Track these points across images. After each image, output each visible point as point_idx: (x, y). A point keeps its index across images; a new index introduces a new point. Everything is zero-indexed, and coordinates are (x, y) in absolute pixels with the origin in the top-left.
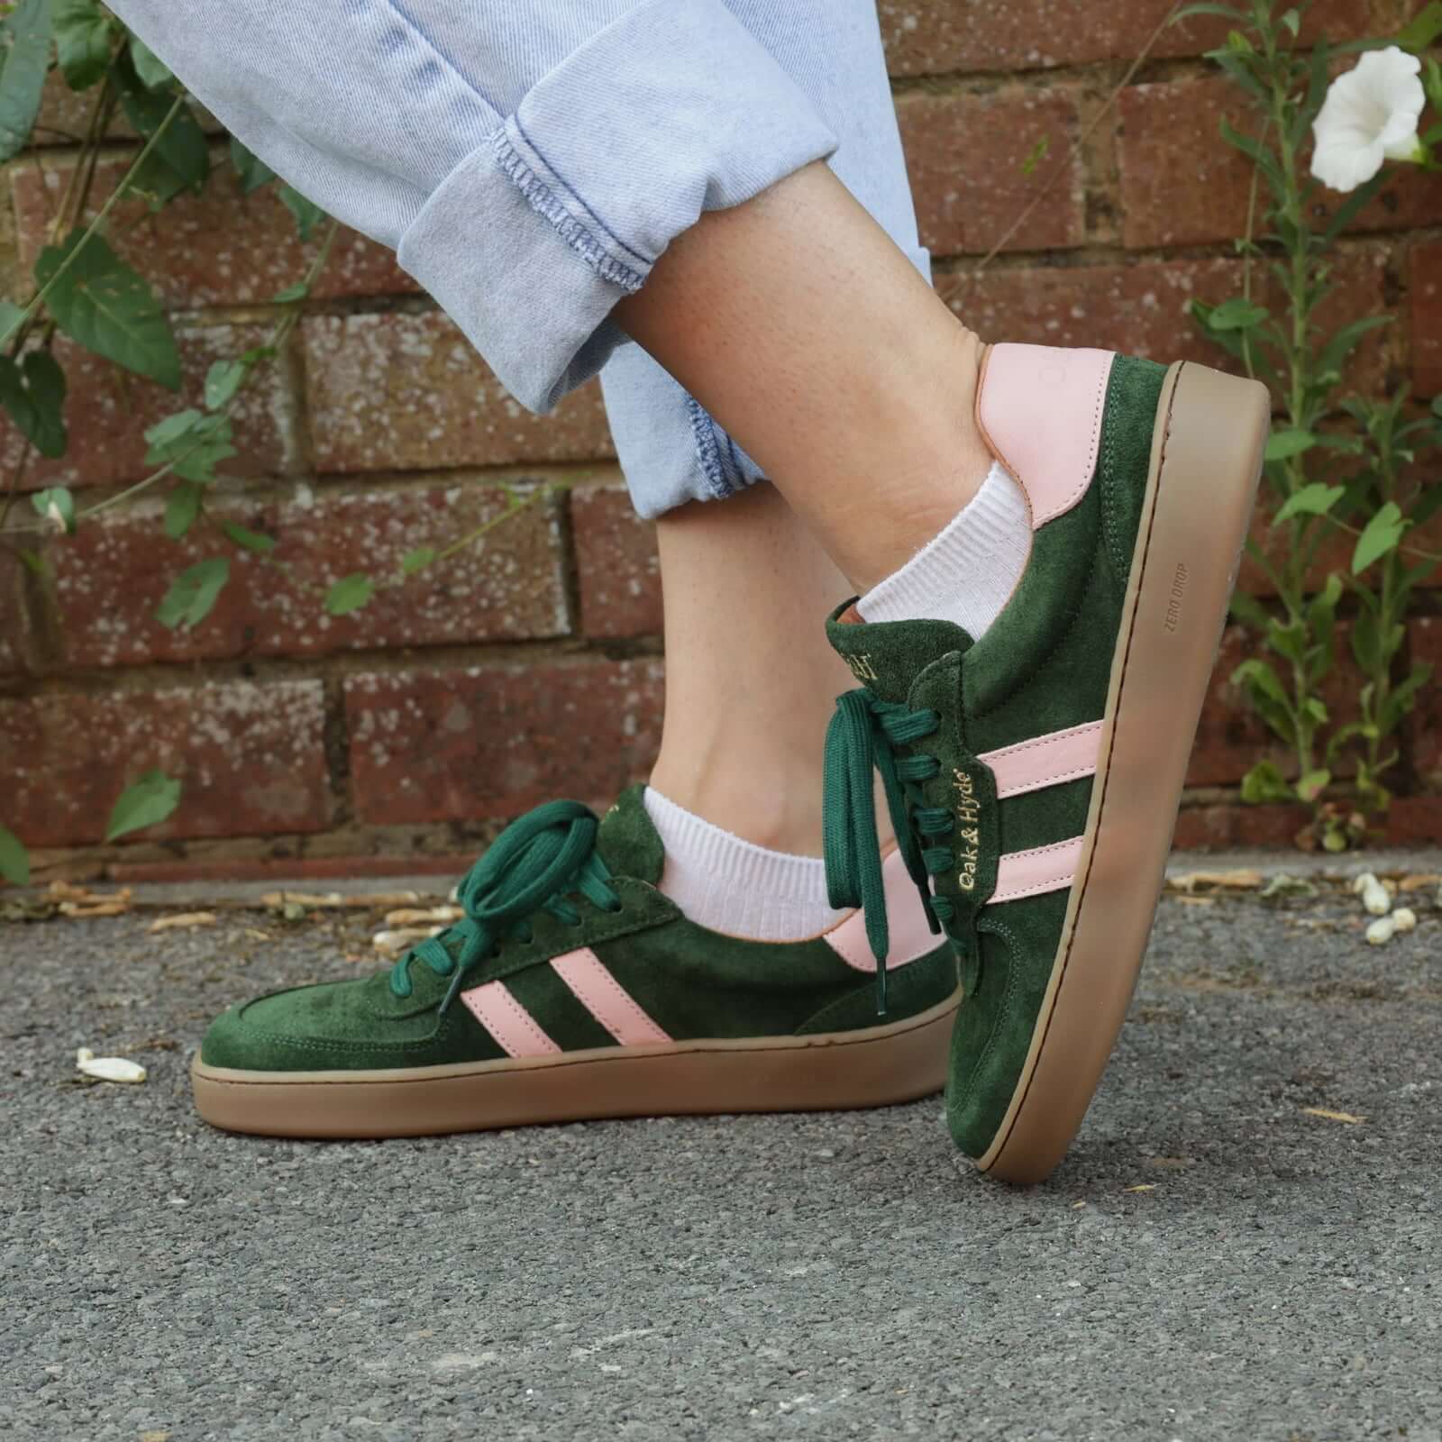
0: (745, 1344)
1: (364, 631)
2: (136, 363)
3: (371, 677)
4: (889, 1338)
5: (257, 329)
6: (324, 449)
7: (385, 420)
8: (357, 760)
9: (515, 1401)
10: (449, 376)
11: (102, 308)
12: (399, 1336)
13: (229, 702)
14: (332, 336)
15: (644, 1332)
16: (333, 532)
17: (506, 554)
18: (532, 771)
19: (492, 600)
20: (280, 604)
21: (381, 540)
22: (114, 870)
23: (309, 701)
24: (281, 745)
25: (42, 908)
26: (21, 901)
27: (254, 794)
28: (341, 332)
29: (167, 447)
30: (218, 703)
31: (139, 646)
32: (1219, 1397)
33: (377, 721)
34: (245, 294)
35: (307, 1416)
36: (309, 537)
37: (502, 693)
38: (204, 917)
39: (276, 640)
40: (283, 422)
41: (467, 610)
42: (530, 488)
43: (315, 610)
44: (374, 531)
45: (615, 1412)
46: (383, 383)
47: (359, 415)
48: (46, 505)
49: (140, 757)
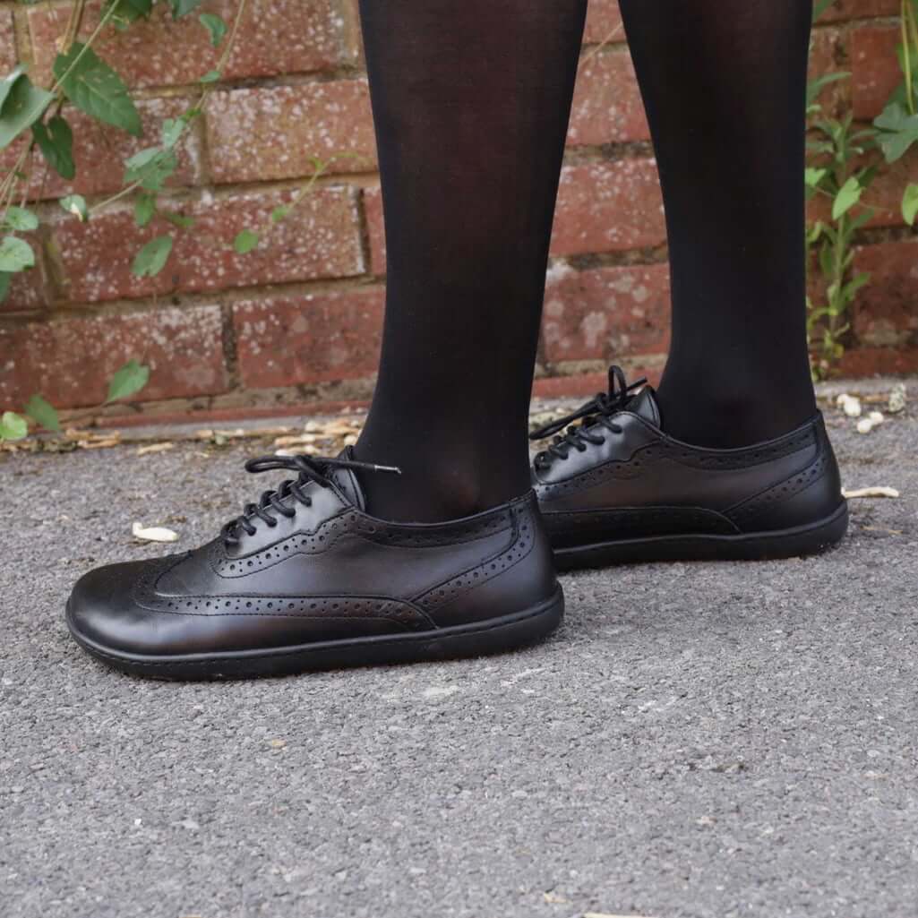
0: (602, 674)
1: (244, 276)
2: (115, 121)
3: (249, 303)
4: (684, 667)
5: (178, 100)
6: (219, 170)
7: (254, 151)
8: (242, 352)
9: (481, 712)
10: (291, 124)
11: (93, 89)
12: (395, 678)
13: (165, 320)
14: (222, 103)
15: (538, 670)
16: (225, 218)
17: (326, 228)
18: (345, 354)
19: (319, 255)
20: (194, 261)
21: (253, 222)
22: (100, 421)
23: (213, 318)
24: (197, 345)
25: (69, 444)
26: (55, 440)
27: (182, 374)
28: (227, 100)
29: (139, 170)
30: (159, 321)
31: (111, 289)
32: (892, 691)
33: (253, 329)
34: (169, 79)
35: (361, 727)
36: (211, 222)
37: (326, 309)
38: (168, 445)
39: (193, 283)
40: (194, 155)
41: (304, 261)
42: (341, 189)
43: (215, 264)
44: (250, 217)
45: (543, 716)
46: (252, 129)
47: (239, 149)
48: (69, 205)
49: (114, 354)
